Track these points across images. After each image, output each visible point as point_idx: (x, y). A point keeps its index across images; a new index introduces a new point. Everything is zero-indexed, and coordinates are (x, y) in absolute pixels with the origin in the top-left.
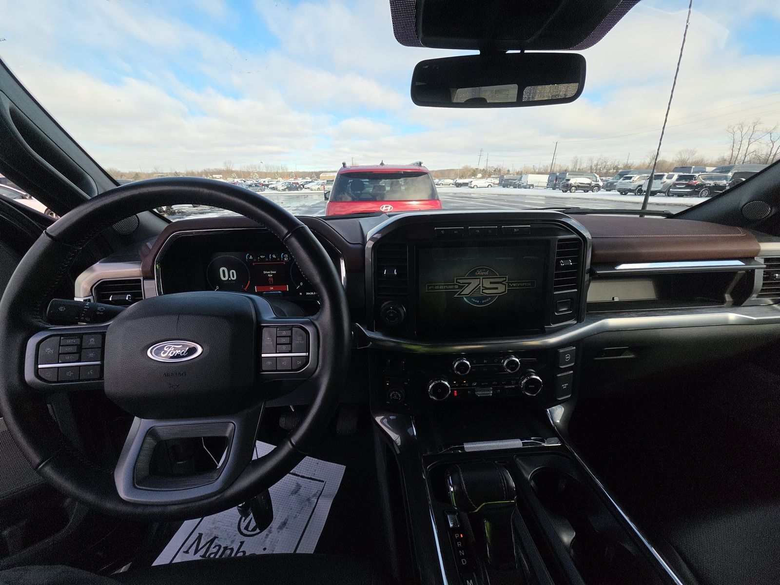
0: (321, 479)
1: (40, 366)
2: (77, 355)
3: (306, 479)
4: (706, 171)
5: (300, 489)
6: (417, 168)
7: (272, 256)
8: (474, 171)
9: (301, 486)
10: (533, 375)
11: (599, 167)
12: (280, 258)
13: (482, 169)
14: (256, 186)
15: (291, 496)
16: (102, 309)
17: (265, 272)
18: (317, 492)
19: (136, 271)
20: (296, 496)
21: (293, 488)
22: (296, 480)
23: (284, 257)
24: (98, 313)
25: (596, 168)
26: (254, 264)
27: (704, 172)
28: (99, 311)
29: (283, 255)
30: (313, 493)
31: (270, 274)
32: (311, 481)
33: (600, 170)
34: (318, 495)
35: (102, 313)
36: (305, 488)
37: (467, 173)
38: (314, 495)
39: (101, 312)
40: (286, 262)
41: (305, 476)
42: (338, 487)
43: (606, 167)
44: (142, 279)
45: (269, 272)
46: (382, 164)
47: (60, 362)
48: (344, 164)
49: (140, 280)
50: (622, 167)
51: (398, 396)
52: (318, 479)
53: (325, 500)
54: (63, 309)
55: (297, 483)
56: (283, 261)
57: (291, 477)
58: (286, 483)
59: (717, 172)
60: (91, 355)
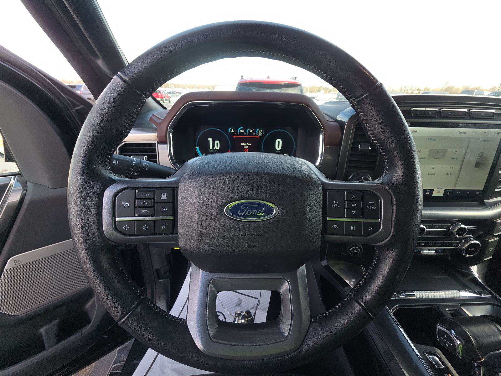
0: (255, 297)
1: (117, 219)
2: (152, 209)
3: (245, 296)
4: (484, 94)
5: (241, 302)
6: (294, 81)
7: (249, 131)
8: (319, 88)
9: (242, 301)
10: (472, 240)
11: (406, 88)
12: (256, 133)
13: (325, 87)
14: (173, 93)
15: (236, 307)
16: (146, 165)
17: (242, 144)
18: (254, 306)
19: (153, 136)
20: (240, 307)
21: (237, 302)
22: (238, 296)
23: (258, 132)
24: (144, 168)
25: (405, 89)
26: (234, 137)
27: (482, 95)
28: (144, 167)
29: (259, 130)
30: (251, 306)
31: (246, 146)
32: (248, 297)
33: (407, 91)
34: (255, 308)
35: (147, 169)
36: (245, 302)
37: (315, 89)
38: (252, 308)
39: (146, 167)
40: (260, 136)
41: (244, 293)
42: (269, 303)
43: (412, 88)
44: (156, 143)
45: (245, 144)
46: (268, 77)
47: (136, 215)
48: (242, 76)
49: (155, 144)
50: (423, 89)
51: (357, 250)
52: (254, 296)
53: (261, 312)
54: (116, 163)
55: (239, 298)
56: (257, 136)
57: (234, 294)
58: (231, 298)
59: (492, 96)
60: (164, 209)
